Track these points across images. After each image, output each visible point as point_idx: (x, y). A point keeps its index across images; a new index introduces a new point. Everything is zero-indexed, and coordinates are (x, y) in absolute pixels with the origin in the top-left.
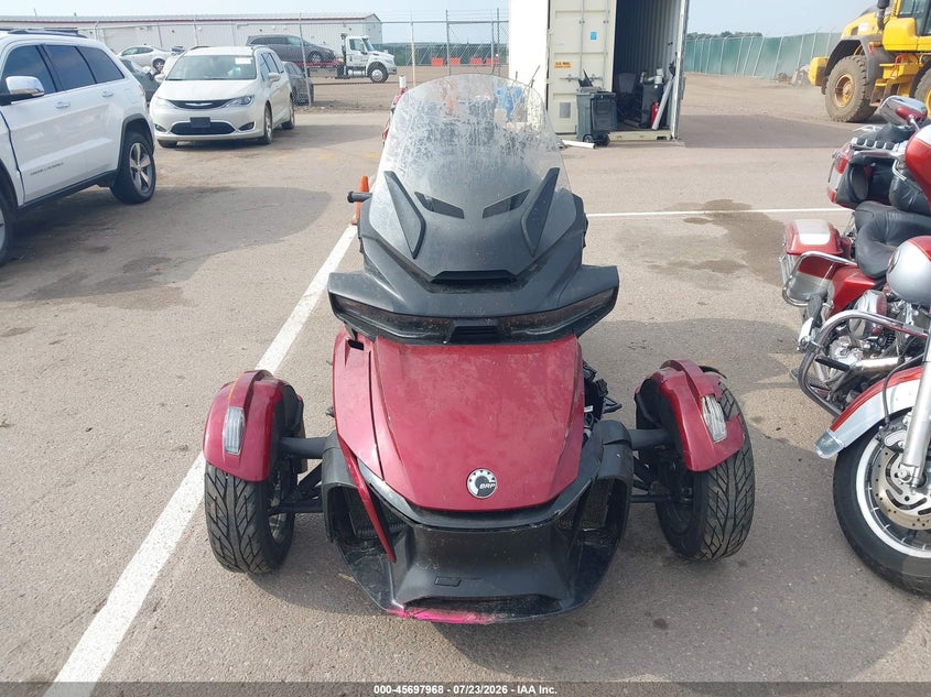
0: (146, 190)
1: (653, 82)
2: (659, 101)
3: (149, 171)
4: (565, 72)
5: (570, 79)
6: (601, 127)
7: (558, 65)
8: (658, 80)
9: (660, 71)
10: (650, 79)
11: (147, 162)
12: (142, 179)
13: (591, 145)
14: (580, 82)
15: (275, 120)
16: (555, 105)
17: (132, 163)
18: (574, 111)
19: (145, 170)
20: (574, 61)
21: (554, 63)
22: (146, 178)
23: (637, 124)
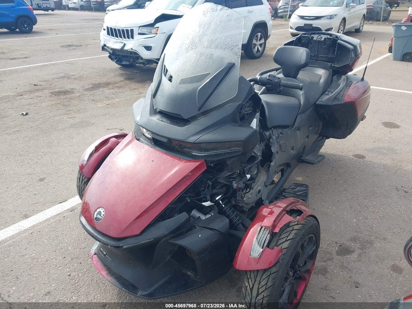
0: (259, 53)
3: (263, 46)
11: (263, 41)
12: (258, 49)
15: (347, 27)
17: (254, 42)
19: (261, 45)
22: (260, 49)
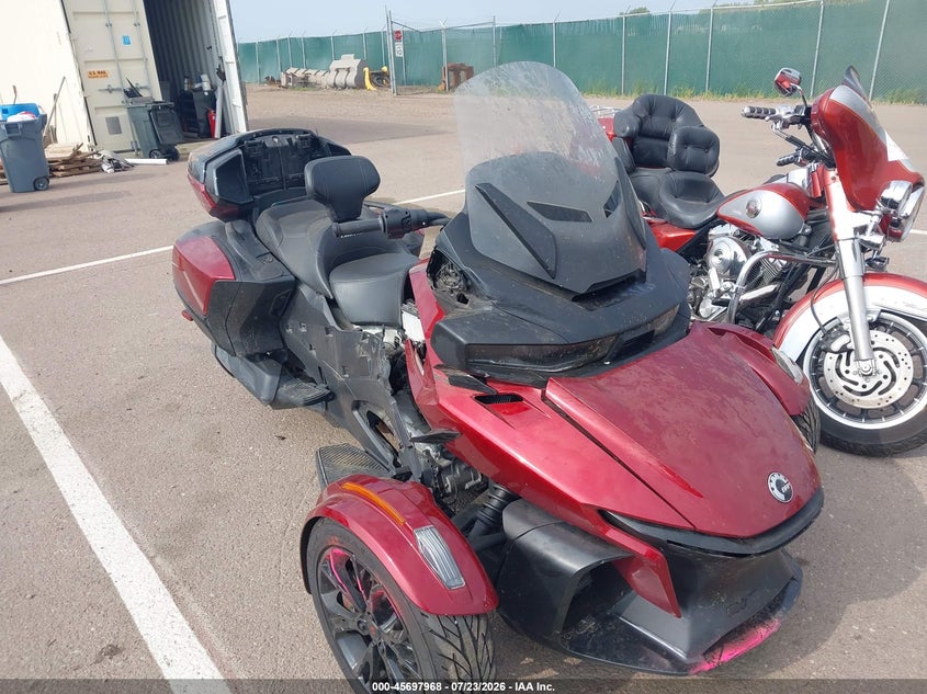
1: (201, 89)
2: (214, 108)
4: (103, 83)
5: (110, 90)
6: (168, 141)
7: (92, 75)
8: (206, 87)
9: (204, 77)
10: (197, 86)
13: (164, 161)
14: (126, 92)
16: (101, 120)
18: (126, 124)
20: (110, 69)
21: (89, 73)
23: (196, 135)
